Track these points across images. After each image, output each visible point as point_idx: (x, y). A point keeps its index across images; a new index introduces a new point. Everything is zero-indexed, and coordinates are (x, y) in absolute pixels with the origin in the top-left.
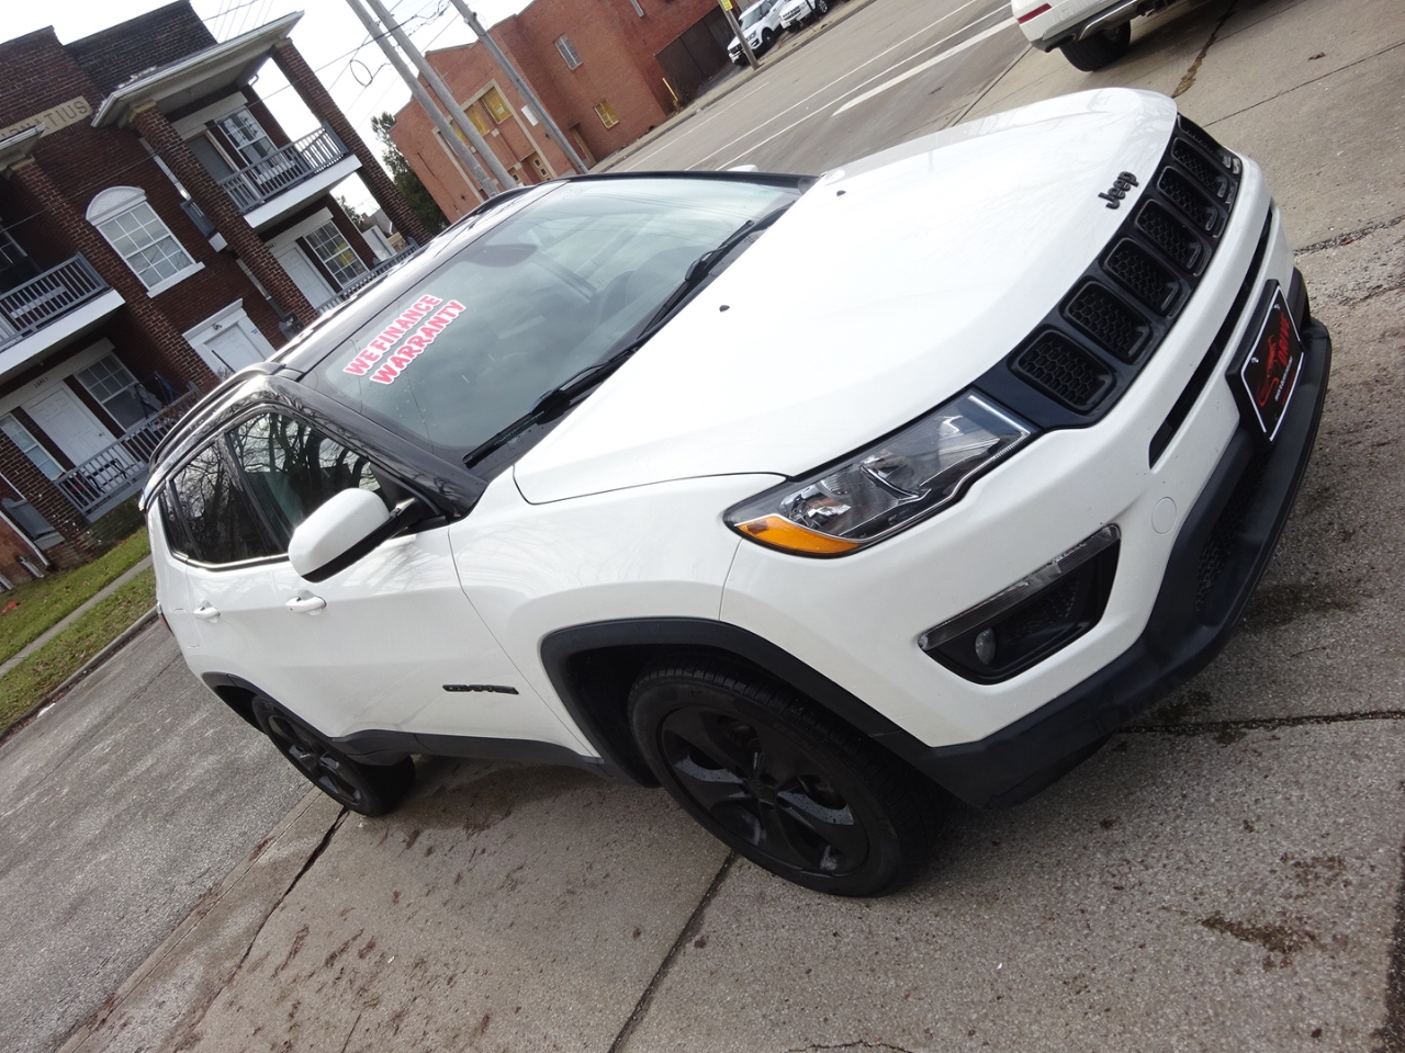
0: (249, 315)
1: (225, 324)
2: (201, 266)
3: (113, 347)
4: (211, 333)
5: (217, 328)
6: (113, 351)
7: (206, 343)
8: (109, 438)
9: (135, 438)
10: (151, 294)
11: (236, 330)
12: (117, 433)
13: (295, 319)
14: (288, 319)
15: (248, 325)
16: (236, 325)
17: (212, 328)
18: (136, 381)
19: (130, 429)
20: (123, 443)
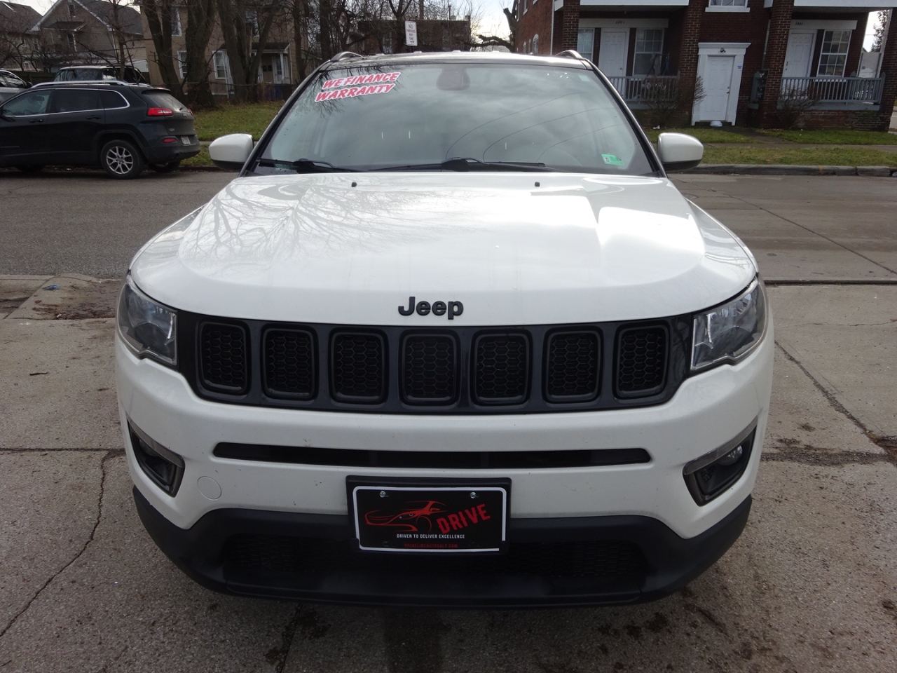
0: (745, 56)
1: (728, 52)
2: (748, 10)
3: (667, 26)
4: (716, 52)
5: (723, 51)
6: (665, 29)
7: (709, 56)
8: (623, 73)
9: (636, 82)
10: (707, 10)
11: (732, 59)
12: (629, 73)
13: (766, 75)
14: (761, 72)
15: (740, 60)
16: (734, 56)
17: (719, 50)
18: (661, 52)
19: (636, 76)
20: (628, 80)
